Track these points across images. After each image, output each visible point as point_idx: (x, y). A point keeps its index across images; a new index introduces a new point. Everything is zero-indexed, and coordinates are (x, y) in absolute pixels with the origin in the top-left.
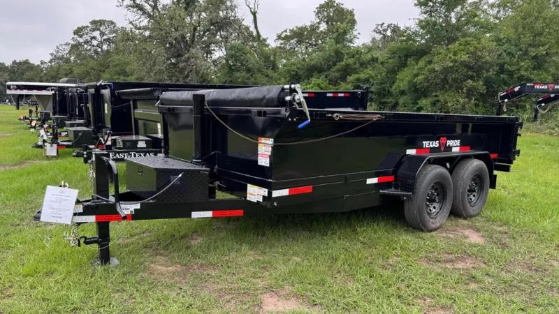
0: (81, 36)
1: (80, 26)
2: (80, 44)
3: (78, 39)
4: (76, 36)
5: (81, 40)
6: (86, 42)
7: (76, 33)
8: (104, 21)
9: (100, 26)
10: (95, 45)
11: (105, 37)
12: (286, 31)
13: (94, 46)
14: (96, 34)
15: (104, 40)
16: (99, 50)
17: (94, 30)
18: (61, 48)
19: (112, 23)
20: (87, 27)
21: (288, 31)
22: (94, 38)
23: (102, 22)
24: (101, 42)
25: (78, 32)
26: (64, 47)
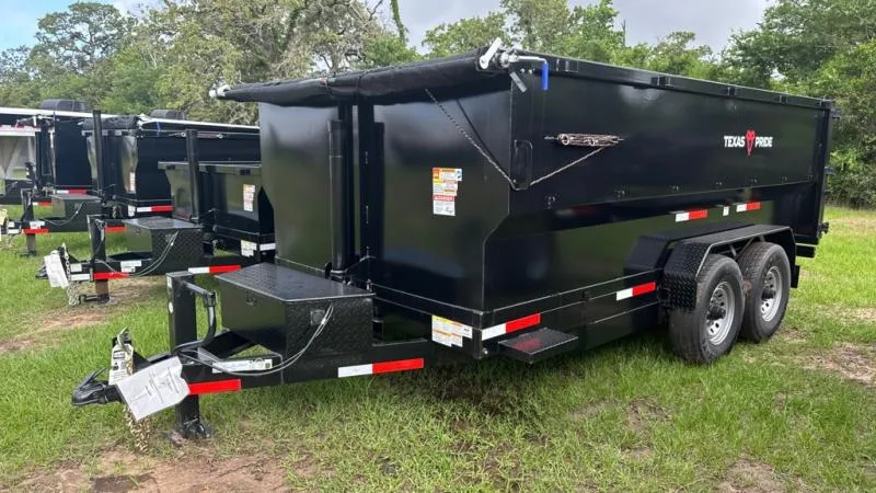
0: (53, 31)
1: (51, 13)
2: (52, 46)
3: (49, 36)
4: (43, 31)
5: (54, 39)
6: (62, 43)
7: (42, 24)
8: (98, 5)
9: (90, 14)
10: (80, 47)
11: (99, 34)
12: (442, 28)
13: (77, 50)
14: (82, 28)
15: (98, 39)
16: (88, 57)
17: (76, 21)
18: (10, 56)
19: (112, 10)
20: (66, 14)
21: (446, 28)
22: (78, 36)
23: (92, 9)
24: (91, 42)
25: (49, 23)
26: (16, 54)
